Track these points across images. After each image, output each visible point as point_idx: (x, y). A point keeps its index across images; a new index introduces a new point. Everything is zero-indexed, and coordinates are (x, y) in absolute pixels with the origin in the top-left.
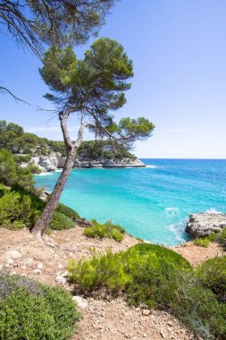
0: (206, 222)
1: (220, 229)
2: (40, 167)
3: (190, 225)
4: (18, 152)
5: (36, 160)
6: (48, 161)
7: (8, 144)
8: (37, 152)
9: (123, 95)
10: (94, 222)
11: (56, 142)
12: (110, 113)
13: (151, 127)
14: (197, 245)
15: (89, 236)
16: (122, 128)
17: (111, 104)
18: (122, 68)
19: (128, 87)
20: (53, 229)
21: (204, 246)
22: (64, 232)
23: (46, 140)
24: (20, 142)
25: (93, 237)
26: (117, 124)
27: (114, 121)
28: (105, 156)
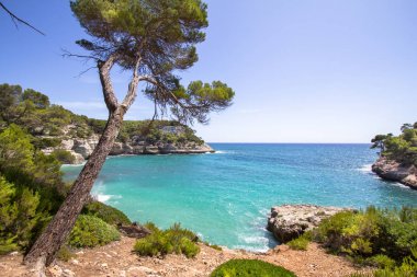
0: (291, 216)
1: (307, 223)
2: (73, 153)
3: (272, 220)
4: (41, 133)
5: (69, 144)
6: (87, 146)
7: (23, 119)
8: (70, 133)
9: (194, 49)
10: (151, 226)
11: (99, 121)
12: (176, 73)
13: (231, 94)
14: (294, 248)
15: (143, 253)
16: (193, 93)
17: (178, 61)
18: (194, 11)
19: (201, 38)
20: (79, 246)
21: (302, 249)
22: (99, 251)
23: (84, 118)
24: (43, 117)
25: (151, 255)
26: (186, 88)
27: (181, 83)
28: (165, 139)
